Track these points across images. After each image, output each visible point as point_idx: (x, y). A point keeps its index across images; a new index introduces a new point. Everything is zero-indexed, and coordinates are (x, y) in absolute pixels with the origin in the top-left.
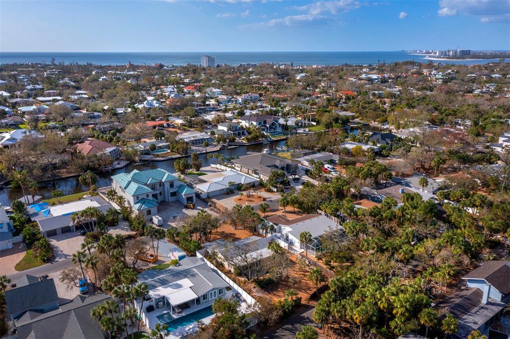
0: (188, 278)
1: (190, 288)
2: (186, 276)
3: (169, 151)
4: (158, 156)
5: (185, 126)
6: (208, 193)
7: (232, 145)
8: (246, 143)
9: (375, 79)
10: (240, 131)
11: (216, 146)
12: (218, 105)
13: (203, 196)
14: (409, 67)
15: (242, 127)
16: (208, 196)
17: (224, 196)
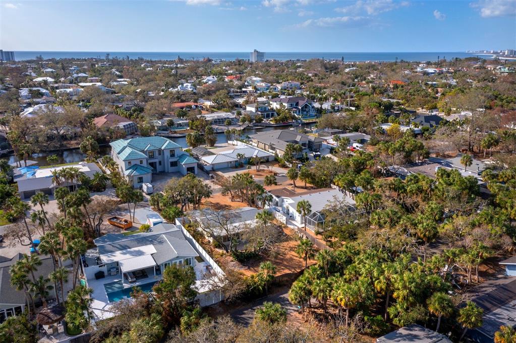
0: (153, 244)
1: (152, 255)
2: (151, 242)
3: (189, 128)
6: (213, 164)
7: (258, 126)
8: (273, 124)
9: (432, 73)
10: (270, 113)
11: (240, 126)
13: (207, 168)
14: (472, 63)
15: (272, 109)
16: (212, 168)
17: (231, 169)
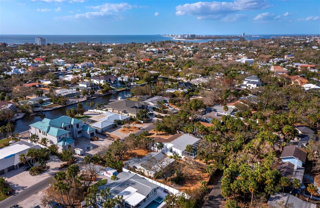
0: (130, 186)
1: (136, 192)
2: (128, 185)
3: (52, 103)
4: (45, 107)
5: (52, 85)
6: (102, 129)
7: (94, 96)
8: (102, 94)
9: (155, 51)
11: (82, 97)
12: (66, 70)
13: (100, 131)
16: (102, 131)
17: (112, 129)
